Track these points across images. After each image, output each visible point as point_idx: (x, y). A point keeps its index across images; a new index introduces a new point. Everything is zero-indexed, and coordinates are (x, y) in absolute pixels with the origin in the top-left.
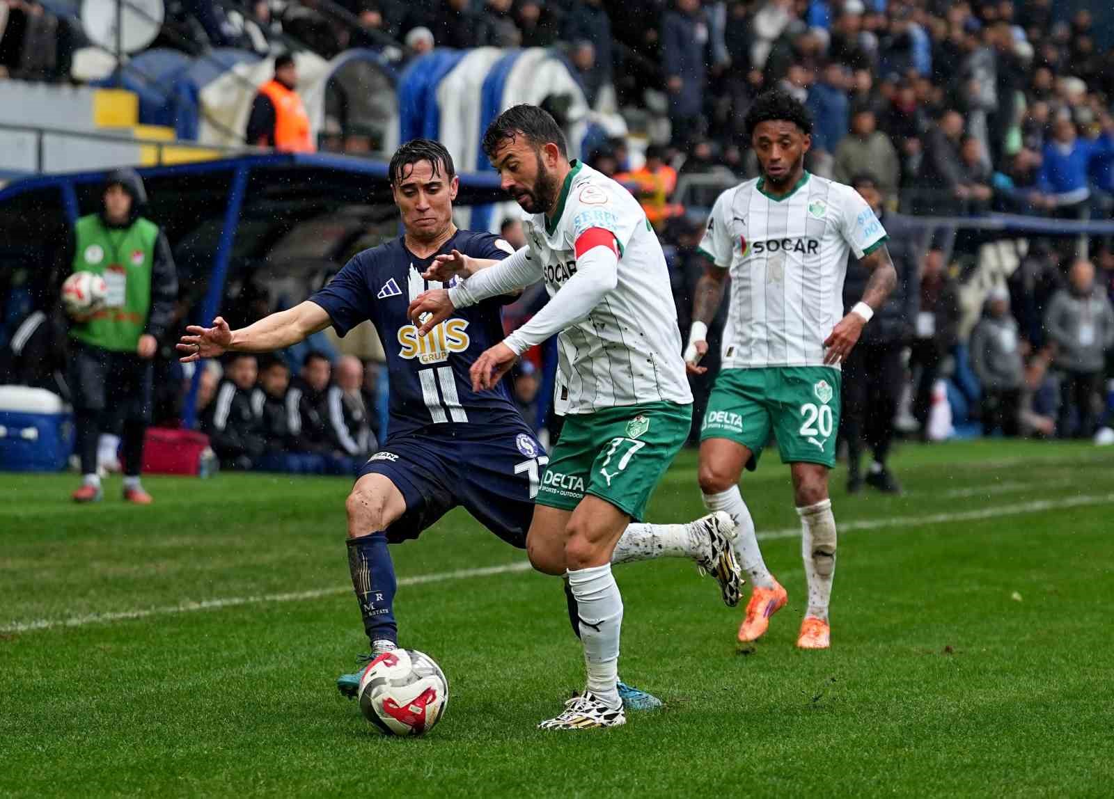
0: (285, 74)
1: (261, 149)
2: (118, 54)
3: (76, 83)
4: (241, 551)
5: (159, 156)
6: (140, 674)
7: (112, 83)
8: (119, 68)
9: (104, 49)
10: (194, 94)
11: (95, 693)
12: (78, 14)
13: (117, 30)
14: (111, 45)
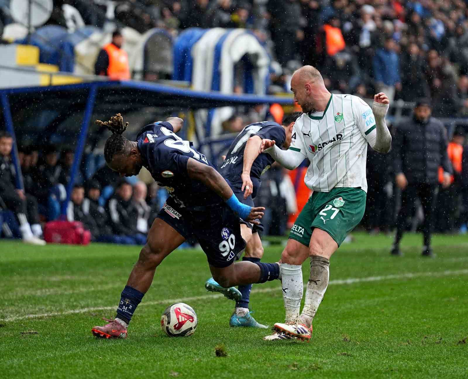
0: (118, 40)
1: (102, 78)
2: (29, 27)
3: (6, 43)
4: (92, 283)
5: (51, 80)
6: (45, 347)
7: (25, 42)
8: (29, 34)
9: (22, 24)
10: (72, 49)
11: (22, 356)
12: (8, 6)
13: (29, 15)
14: (25, 22)
